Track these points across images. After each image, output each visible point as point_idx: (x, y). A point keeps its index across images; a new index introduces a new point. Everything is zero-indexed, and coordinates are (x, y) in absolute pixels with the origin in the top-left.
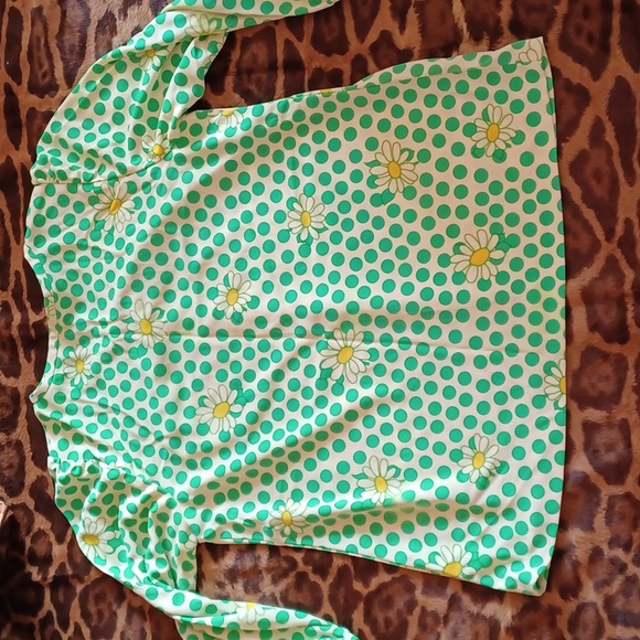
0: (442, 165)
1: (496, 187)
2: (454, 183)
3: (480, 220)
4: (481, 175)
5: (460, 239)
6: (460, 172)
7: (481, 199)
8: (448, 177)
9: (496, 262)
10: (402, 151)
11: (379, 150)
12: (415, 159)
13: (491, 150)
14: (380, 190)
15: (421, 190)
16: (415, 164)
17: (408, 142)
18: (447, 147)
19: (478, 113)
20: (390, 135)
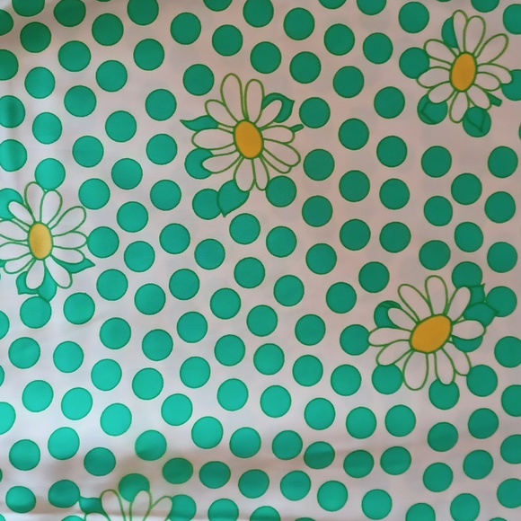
0: (354, 134)
1: (467, 188)
2: (379, 174)
3: (433, 255)
4: (436, 161)
5: (388, 294)
6: (392, 151)
7: (437, 211)
8: (365, 159)
9: (468, 345)
10: (266, 101)
11: (214, 93)
12: (294, 119)
13: (459, 108)
14: (214, 183)
15: (306, 188)
16: (294, 129)
17: (280, 81)
18: (366, 98)
19: (434, 28)
20: (241, 62)
